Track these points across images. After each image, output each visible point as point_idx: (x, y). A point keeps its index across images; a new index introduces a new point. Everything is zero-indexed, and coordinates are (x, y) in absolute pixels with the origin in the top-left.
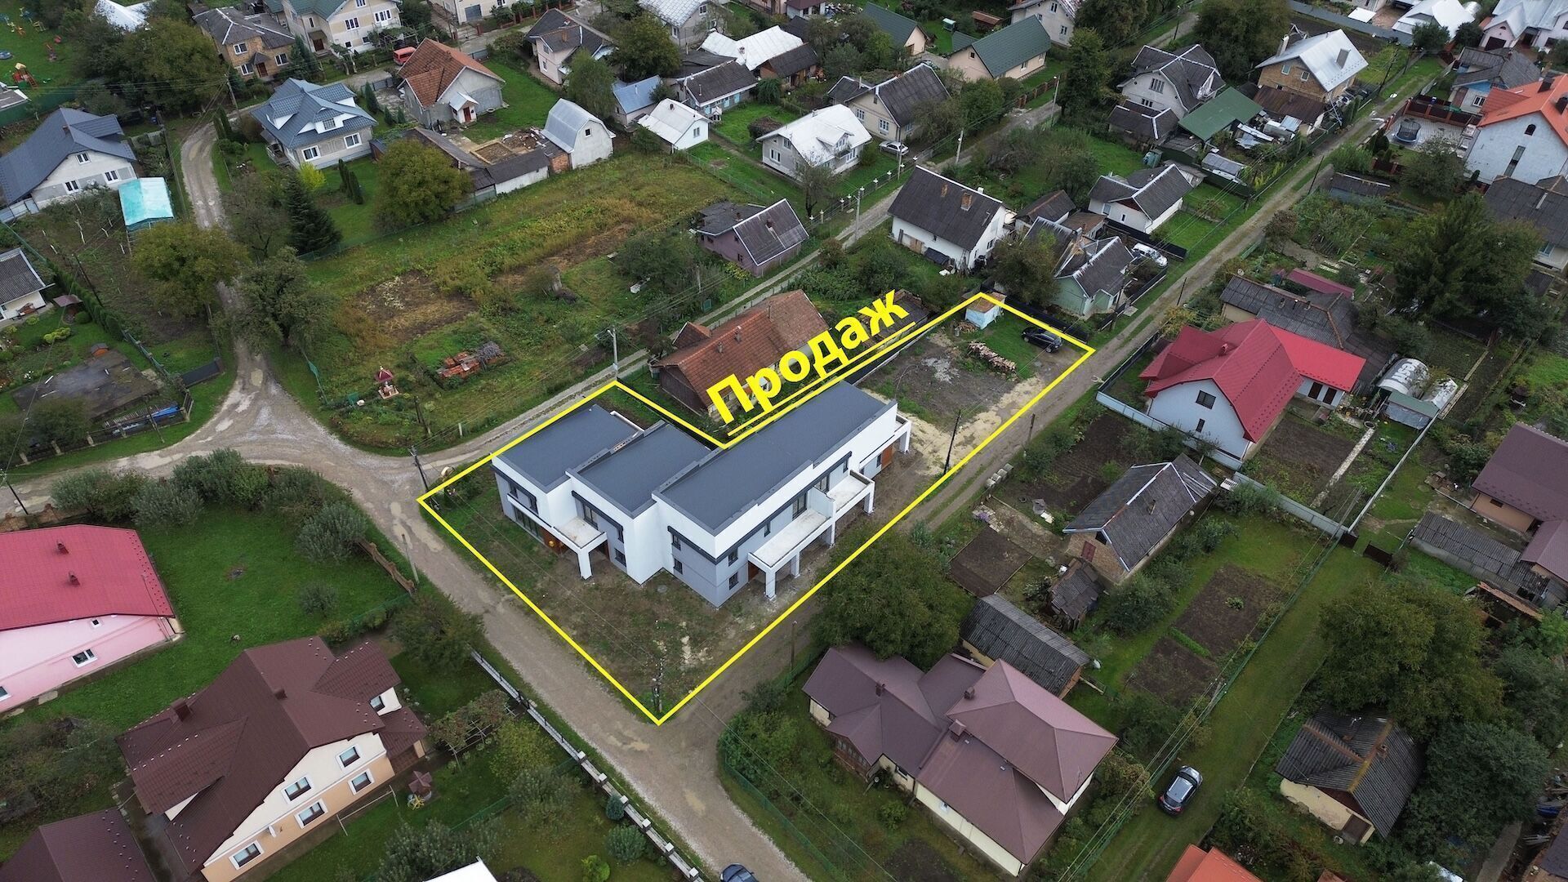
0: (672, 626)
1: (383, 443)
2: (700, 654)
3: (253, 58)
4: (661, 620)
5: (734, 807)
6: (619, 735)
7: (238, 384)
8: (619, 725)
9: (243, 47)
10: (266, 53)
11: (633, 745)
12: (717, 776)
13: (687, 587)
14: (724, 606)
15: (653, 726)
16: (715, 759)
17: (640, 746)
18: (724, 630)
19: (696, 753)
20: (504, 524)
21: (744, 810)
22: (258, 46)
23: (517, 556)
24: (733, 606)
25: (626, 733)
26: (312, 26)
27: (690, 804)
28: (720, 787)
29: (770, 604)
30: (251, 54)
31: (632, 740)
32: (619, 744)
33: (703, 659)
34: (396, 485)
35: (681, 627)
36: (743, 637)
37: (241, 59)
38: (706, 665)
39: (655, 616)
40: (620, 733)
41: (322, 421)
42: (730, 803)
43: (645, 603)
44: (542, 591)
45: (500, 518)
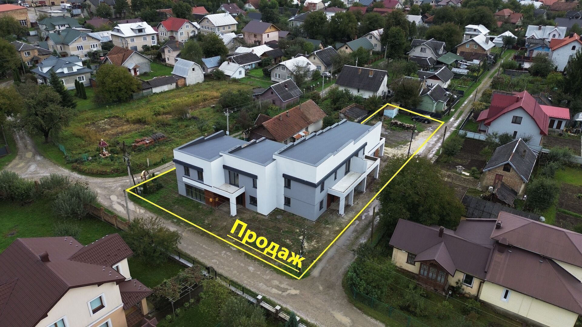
0: (292, 232)
1: (104, 172)
2: (313, 243)
3: (33, 58)
4: (283, 230)
5: (369, 318)
6: (278, 288)
7: (17, 157)
8: (276, 282)
9: (29, 54)
10: (40, 57)
11: (288, 292)
12: (350, 302)
13: (293, 214)
14: (319, 221)
15: (297, 280)
16: (344, 293)
17: (293, 292)
18: (322, 231)
19: (331, 291)
20: (180, 198)
21: (376, 319)
22: (36, 54)
23: (190, 211)
24: (322, 220)
25: (282, 286)
26: (61, 50)
27: (339, 320)
28: (355, 308)
29: (343, 218)
30: (32, 57)
31: (287, 289)
32: (280, 292)
33: (315, 245)
34: (113, 188)
35: (297, 232)
36: (334, 233)
37: (27, 58)
38: (318, 248)
39: (279, 229)
40: (278, 286)
41: (67, 168)
42: (365, 316)
43: (271, 224)
44: (209, 224)
45: (176, 196)
